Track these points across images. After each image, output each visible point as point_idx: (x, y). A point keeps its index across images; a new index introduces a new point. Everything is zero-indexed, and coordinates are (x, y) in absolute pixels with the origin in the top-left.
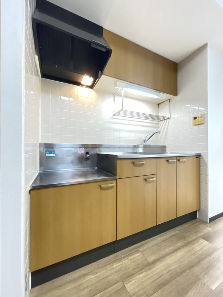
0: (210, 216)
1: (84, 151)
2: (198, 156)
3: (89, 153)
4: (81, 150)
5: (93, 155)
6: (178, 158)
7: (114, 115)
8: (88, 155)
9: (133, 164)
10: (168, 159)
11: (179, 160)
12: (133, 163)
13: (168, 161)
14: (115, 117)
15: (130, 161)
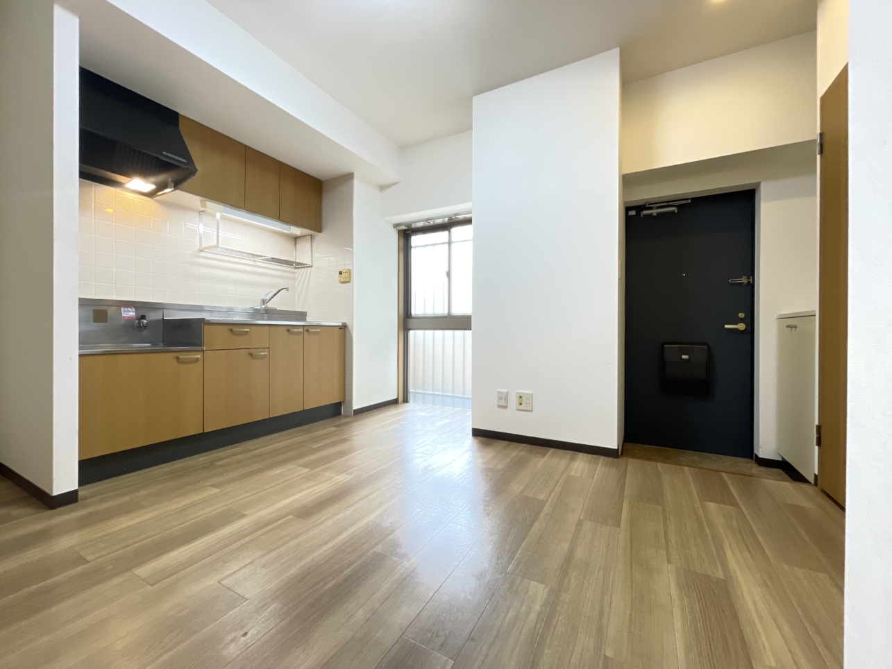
0: (356, 406)
1: (134, 314)
2: (344, 327)
3: (147, 318)
4: (129, 311)
5: (156, 322)
6: (306, 328)
7: (201, 251)
8: (145, 321)
9: (230, 332)
10: (289, 328)
11: (307, 330)
12: (231, 330)
13: (288, 330)
14: (203, 254)
15: (226, 328)
